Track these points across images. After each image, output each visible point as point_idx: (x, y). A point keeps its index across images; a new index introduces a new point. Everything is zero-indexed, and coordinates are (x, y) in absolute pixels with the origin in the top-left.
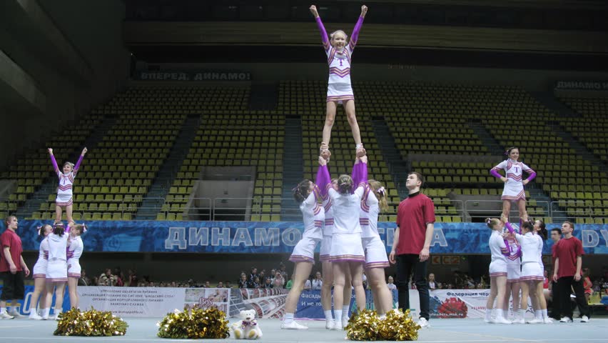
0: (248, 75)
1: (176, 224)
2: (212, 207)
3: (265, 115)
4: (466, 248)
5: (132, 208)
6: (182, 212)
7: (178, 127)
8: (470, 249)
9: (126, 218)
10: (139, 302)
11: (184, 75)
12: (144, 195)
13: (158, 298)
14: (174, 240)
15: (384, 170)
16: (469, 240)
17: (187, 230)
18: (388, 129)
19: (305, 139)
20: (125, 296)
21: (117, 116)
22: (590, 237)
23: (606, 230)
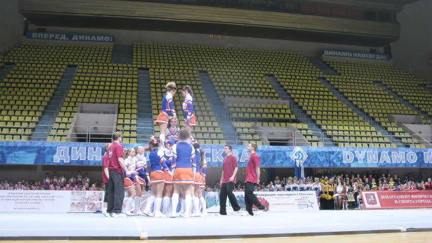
0: (112, 38)
1: (63, 145)
2: (89, 132)
3: (123, 67)
4: (266, 163)
5: (28, 132)
6: (66, 136)
7: (60, 74)
8: (269, 164)
9: (24, 139)
10: (37, 201)
11: (65, 36)
12: (37, 123)
13: (52, 198)
14: (61, 156)
15: (209, 109)
16: (268, 158)
17: (70, 149)
18: (210, 80)
19: (153, 85)
20: (26, 197)
21: (14, 64)
22: (348, 156)
23: (358, 152)
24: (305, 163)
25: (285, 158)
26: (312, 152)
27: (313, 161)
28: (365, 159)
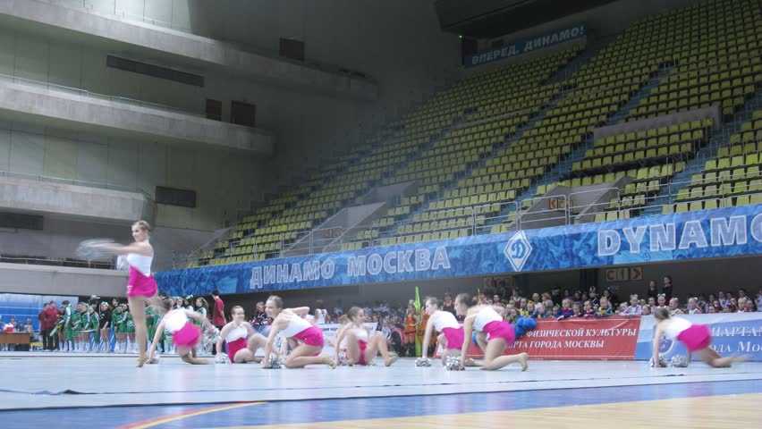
0: (582, 28)
1: (258, 264)
4: (468, 269)
8: (472, 270)
11: (514, 47)
14: (256, 280)
16: (470, 258)
17: (263, 269)
22: (609, 241)
23: (631, 228)
24: (528, 262)
25: (495, 256)
26: (539, 240)
27: (541, 258)
28: (645, 244)
